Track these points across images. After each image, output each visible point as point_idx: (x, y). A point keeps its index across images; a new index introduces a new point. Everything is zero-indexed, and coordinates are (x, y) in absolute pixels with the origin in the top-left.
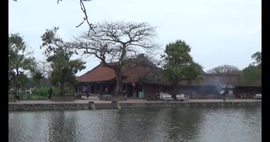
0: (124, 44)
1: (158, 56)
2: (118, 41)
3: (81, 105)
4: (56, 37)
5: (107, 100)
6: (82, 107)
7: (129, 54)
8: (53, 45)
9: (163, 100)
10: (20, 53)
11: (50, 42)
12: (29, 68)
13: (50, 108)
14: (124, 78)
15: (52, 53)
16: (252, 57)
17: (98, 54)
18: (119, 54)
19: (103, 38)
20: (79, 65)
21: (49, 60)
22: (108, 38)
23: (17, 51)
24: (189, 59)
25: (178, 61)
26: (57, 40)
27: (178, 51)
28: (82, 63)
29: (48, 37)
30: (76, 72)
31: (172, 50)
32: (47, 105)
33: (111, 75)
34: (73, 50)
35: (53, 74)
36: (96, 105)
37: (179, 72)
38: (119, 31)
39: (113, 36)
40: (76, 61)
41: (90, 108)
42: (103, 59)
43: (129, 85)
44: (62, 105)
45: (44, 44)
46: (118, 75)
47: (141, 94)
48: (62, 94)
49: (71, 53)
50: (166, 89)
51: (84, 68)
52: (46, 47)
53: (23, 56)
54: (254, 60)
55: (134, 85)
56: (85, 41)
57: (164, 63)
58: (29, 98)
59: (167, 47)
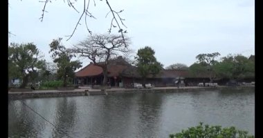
0: (109, 49)
1: (132, 58)
2: (105, 47)
3: (80, 92)
4: (60, 44)
5: (97, 88)
6: (80, 94)
7: (112, 57)
8: (58, 51)
9: (136, 88)
10: (34, 56)
11: (56, 49)
12: (42, 67)
13: (57, 96)
14: (109, 73)
15: (57, 57)
16: (197, 57)
17: (91, 56)
18: (105, 56)
19: (94, 45)
20: (77, 64)
21: (55, 61)
22: (97, 45)
23: (32, 56)
24: (154, 59)
25: (147, 61)
26: (61, 47)
27: (146, 54)
28: (79, 63)
29: (55, 45)
30: (75, 69)
31: (142, 53)
32: (55, 93)
33: (99, 71)
34: (73, 54)
35: (59, 71)
36: (90, 92)
37: (148, 68)
38: (105, 41)
39: (101, 44)
40: (75, 62)
41: (86, 95)
42: (94, 60)
43: (112, 78)
44: (66, 93)
45: (51, 50)
46: (104, 71)
47: (121, 84)
48: (65, 86)
49: (71, 56)
50: (138, 80)
51: (81, 66)
52: (53, 52)
53: (36, 59)
54: (198, 60)
55: (115, 78)
56: (81, 47)
57: (137, 62)
58: (40, 89)
59: (139, 51)
